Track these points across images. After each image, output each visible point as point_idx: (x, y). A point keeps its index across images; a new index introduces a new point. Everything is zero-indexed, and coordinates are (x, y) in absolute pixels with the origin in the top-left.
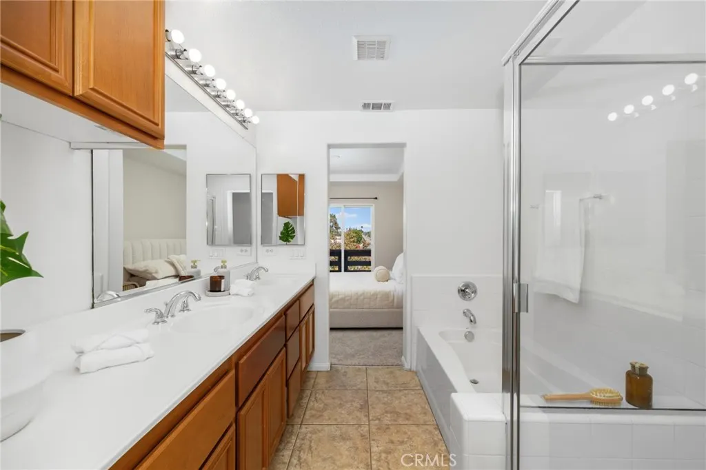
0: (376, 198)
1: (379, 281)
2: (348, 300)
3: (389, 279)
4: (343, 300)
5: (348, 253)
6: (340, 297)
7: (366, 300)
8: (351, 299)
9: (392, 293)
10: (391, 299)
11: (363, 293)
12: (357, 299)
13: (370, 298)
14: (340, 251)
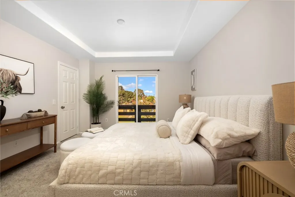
0: (159, 70)
1: (161, 137)
2: (119, 174)
3: (171, 135)
4: (113, 173)
5: (140, 107)
6: (110, 168)
7: (142, 173)
8: (123, 172)
9: (178, 163)
10: (177, 172)
11: (140, 164)
12: (132, 172)
13: (148, 171)
14: (135, 106)
